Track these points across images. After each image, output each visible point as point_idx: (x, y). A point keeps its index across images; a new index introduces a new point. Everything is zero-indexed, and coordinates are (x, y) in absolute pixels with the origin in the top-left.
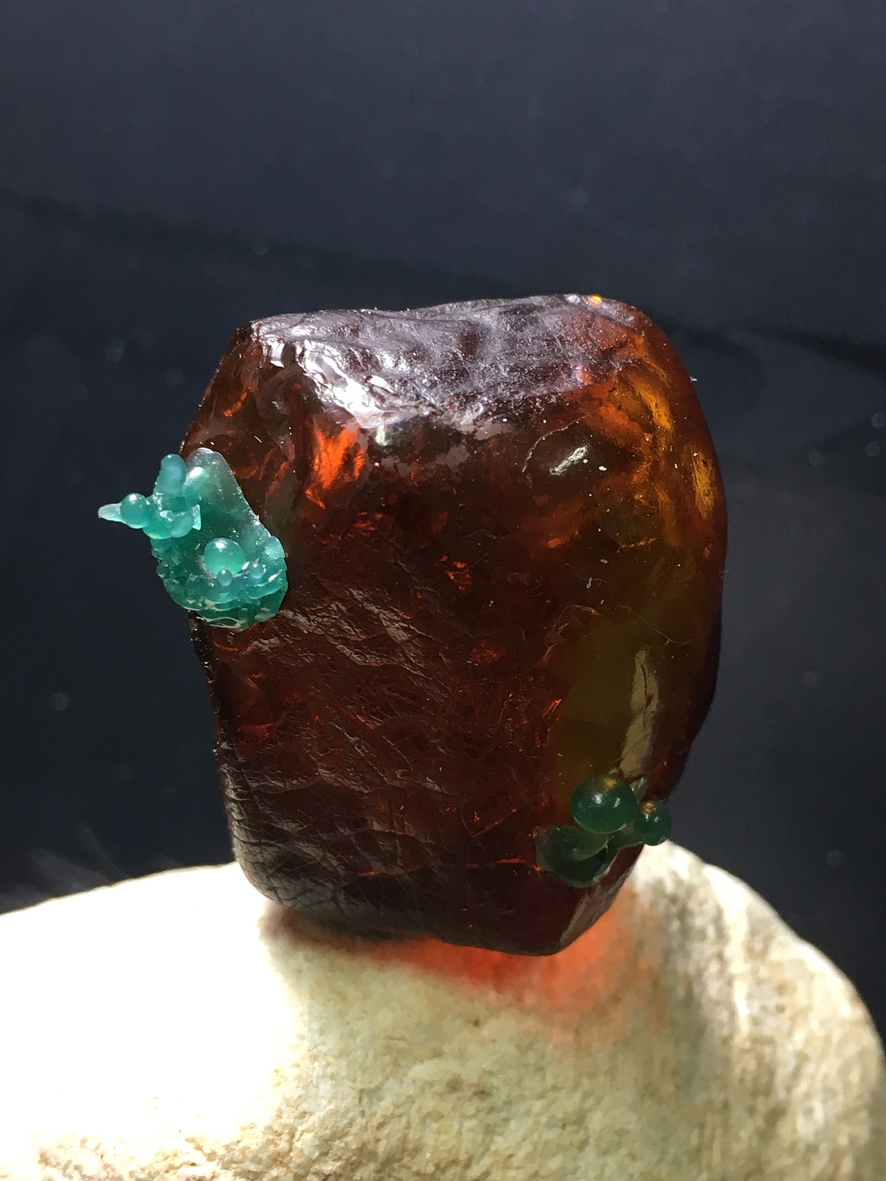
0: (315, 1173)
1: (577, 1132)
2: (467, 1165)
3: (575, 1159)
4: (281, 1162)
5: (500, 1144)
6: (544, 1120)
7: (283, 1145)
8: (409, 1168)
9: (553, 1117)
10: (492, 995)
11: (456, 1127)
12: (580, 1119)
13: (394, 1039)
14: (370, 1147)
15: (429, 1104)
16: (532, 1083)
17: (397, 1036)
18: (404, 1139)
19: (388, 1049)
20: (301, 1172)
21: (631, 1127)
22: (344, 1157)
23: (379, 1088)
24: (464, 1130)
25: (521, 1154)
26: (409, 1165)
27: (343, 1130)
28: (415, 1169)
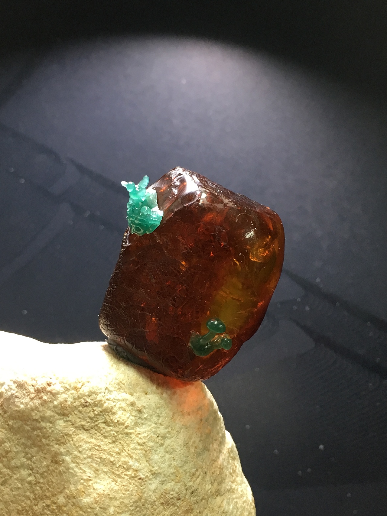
0: (84, 399)
1: (161, 440)
2: (126, 427)
3: (157, 447)
4: (76, 390)
5: (138, 429)
6: (154, 430)
7: (79, 386)
8: (110, 417)
9: (157, 431)
10: (155, 388)
11: (128, 416)
12: (164, 437)
13: (121, 383)
14: (103, 402)
15: (123, 405)
16: (155, 419)
17: (123, 382)
18: (112, 408)
19: (118, 385)
20: (80, 396)
21: (178, 451)
22: (94, 400)
23: (111, 391)
24: (130, 418)
25: (143, 435)
26: (110, 416)
27: (97, 393)
28: (111, 418)
